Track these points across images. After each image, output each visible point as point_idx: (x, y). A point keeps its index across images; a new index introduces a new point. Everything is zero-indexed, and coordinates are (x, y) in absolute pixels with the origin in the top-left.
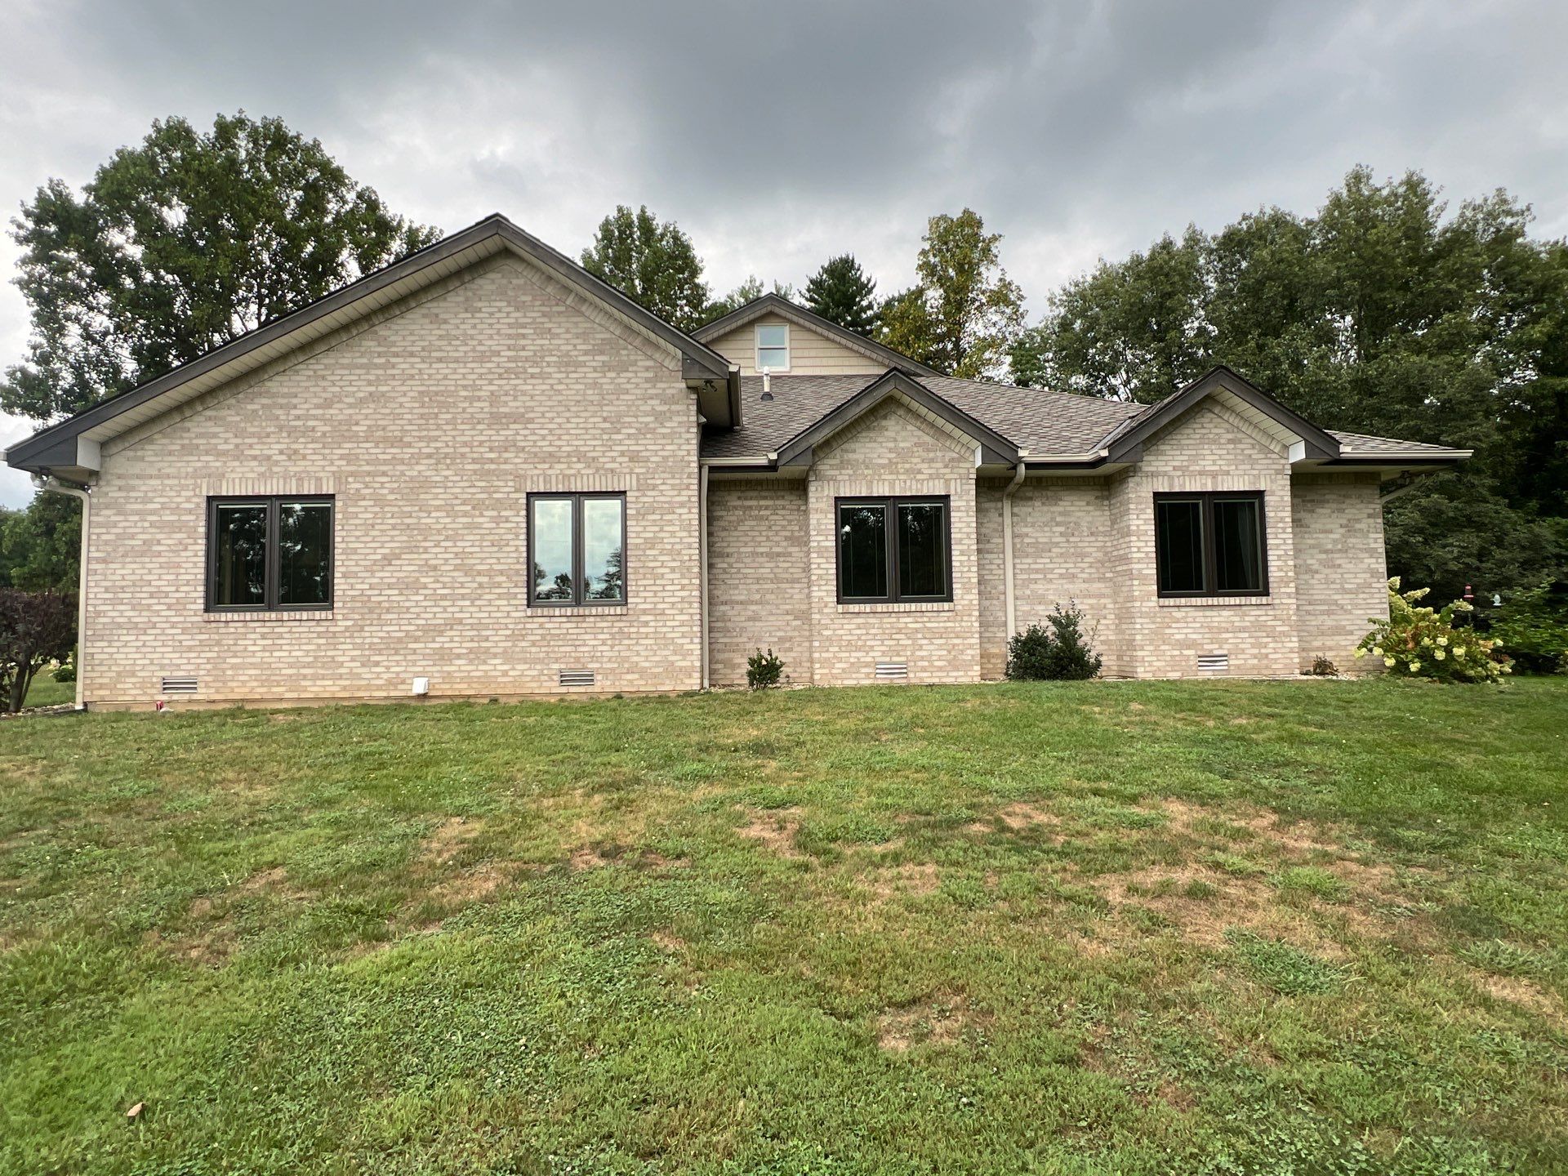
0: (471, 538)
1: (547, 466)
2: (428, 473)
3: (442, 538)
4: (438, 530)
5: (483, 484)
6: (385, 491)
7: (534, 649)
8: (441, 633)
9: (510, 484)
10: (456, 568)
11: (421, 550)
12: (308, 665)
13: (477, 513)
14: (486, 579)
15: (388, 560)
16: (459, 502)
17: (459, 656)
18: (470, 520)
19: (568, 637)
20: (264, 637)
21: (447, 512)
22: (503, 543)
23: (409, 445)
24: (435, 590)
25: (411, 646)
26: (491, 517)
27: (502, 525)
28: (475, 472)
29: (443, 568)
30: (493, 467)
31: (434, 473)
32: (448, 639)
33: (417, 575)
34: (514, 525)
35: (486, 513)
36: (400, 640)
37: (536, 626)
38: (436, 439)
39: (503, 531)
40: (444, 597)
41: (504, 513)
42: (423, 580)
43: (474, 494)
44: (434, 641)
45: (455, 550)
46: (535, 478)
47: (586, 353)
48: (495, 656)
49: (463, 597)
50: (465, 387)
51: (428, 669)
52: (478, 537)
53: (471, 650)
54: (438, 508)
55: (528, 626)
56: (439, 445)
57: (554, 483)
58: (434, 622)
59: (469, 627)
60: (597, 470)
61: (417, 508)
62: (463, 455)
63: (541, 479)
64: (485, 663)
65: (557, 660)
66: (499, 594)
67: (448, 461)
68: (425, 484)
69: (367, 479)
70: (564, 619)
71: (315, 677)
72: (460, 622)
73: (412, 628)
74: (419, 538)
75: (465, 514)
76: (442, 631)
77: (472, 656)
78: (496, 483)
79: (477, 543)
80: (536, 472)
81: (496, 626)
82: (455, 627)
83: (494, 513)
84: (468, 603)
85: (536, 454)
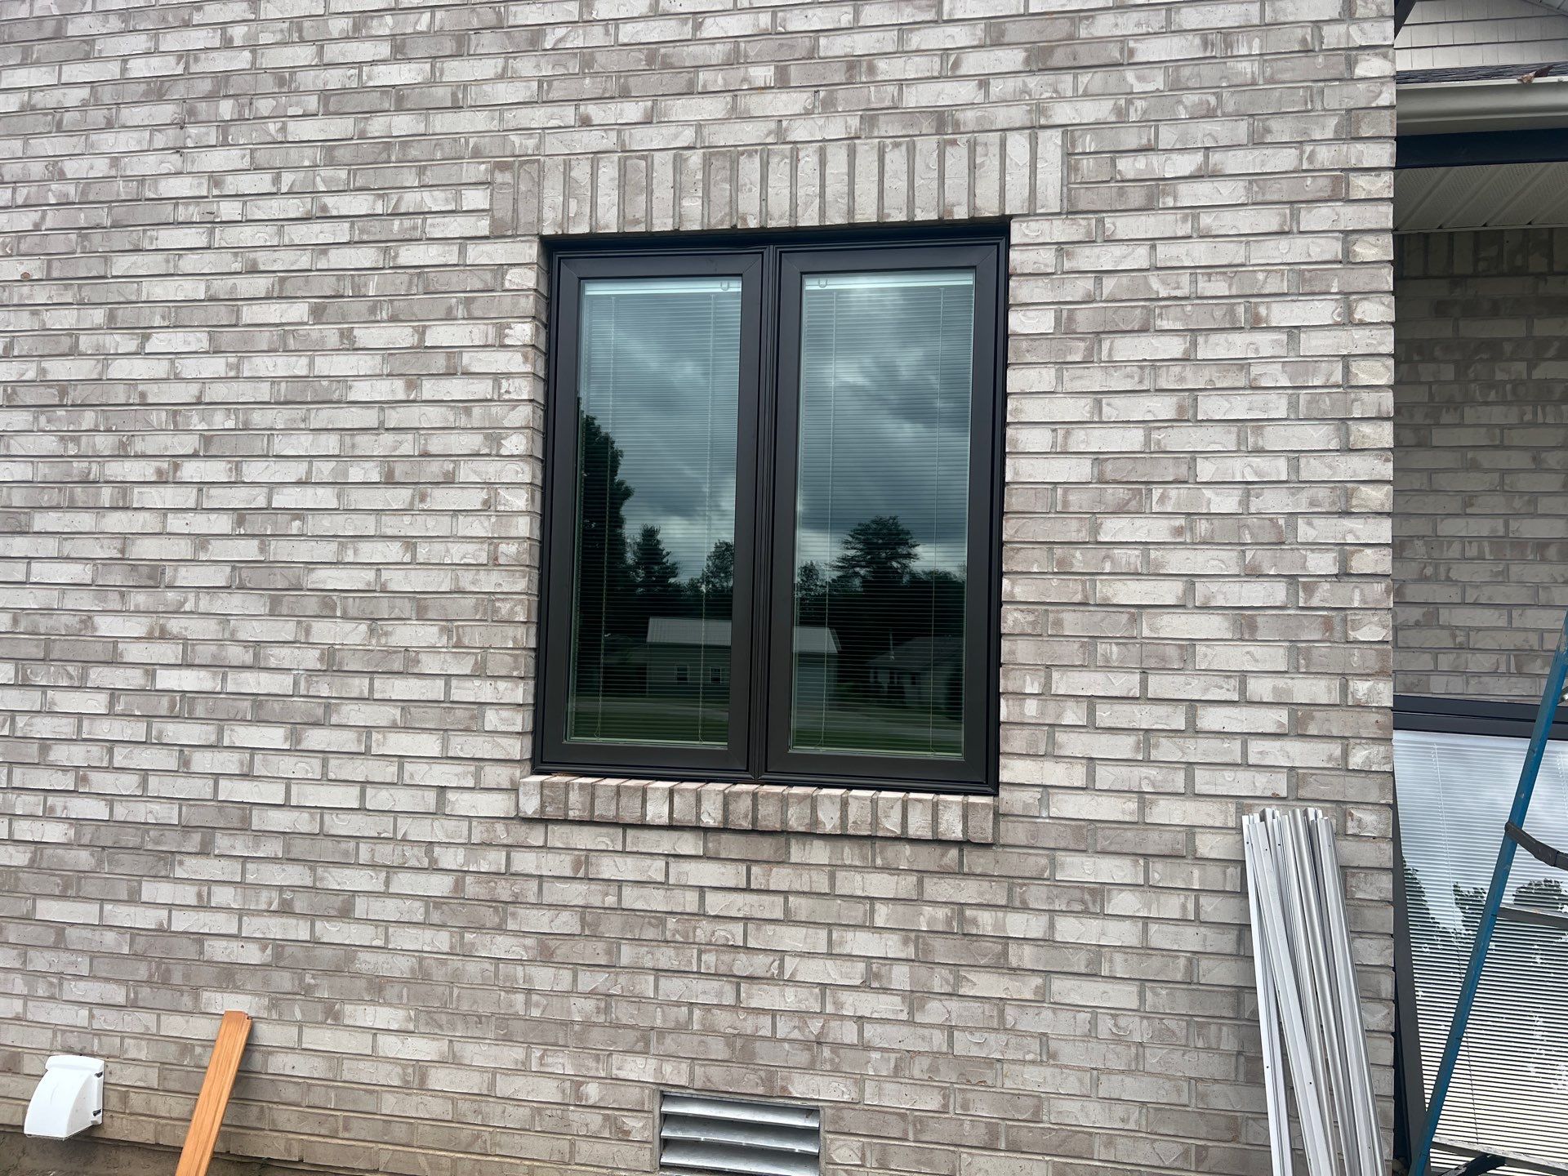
0: (302, 444)
1: (632, 111)
2: (148, 165)
3: (188, 444)
4: (175, 410)
5: (359, 204)
7: (543, 977)
8: (164, 863)
9: (476, 199)
10: (240, 578)
11: (106, 495)
13: (330, 334)
14: (352, 634)
16: (260, 285)
17: (229, 976)
18: (299, 366)
19: (703, 930)
21: (213, 330)
22: (434, 469)
24: (150, 669)
26: (388, 352)
27: (429, 389)
28: (329, 148)
29: (188, 576)
30: (403, 124)
31: (173, 162)
32: (188, 895)
33: (84, 601)
34: (483, 388)
35: (367, 336)
37: (561, 864)
39: (434, 416)
41: (441, 335)
42: (107, 626)
43: (323, 248)
44: (134, 899)
45: (238, 498)
46: (581, 172)
48: (378, 988)
51: (107, 1020)
52: (330, 444)
53: (279, 953)
54: (178, 315)
55: (525, 862)
57: (663, 193)
58: (141, 812)
59: (274, 848)
60: (870, 117)
61: (98, 316)
62: (285, 80)
63: (608, 172)
64: (332, 1016)
65: (644, 1041)
66: (405, 704)
67: (226, 109)
70: (688, 844)
72: (241, 818)
73: (54, 832)
74: (104, 443)
75: (284, 339)
76: (169, 857)
77: (284, 981)
78: (410, 201)
79: (325, 470)
80: (592, 140)
81: (385, 854)
82: (222, 843)
83: (402, 335)
84: (274, 737)
85: (587, 57)
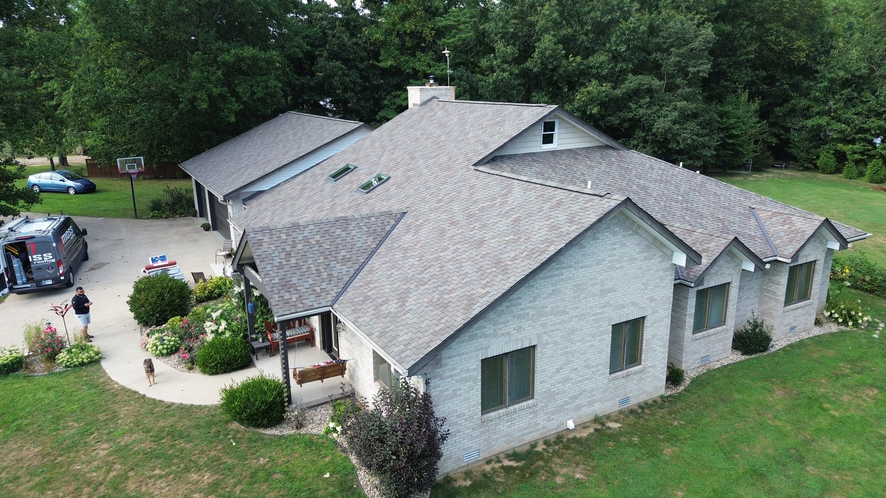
1: (620, 311)
4: (578, 351)
5: (596, 325)
6: (558, 338)
7: (611, 395)
9: (606, 322)
12: (527, 429)
13: (593, 339)
14: (595, 369)
15: (558, 371)
16: (586, 336)
17: (584, 406)
18: (590, 343)
19: (623, 386)
20: (507, 421)
21: (582, 342)
22: (602, 351)
23: (568, 313)
25: (566, 407)
26: (599, 340)
27: (602, 343)
29: (579, 368)
32: (580, 400)
33: (569, 374)
34: (607, 341)
35: (597, 338)
36: (562, 406)
37: (612, 384)
38: (578, 308)
39: (602, 345)
40: (579, 381)
41: (603, 337)
43: (593, 331)
44: (575, 402)
45: (584, 359)
47: (639, 253)
49: (587, 379)
50: (591, 279)
51: (572, 415)
53: (588, 402)
54: (578, 341)
55: (609, 385)
56: (580, 310)
57: (622, 318)
58: (575, 394)
61: (570, 343)
63: (618, 317)
65: (618, 397)
66: (599, 374)
68: (573, 331)
69: (551, 334)
70: (622, 378)
71: (529, 433)
73: (567, 399)
74: (571, 357)
75: (589, 341)
76: (578, 397)
77: (589, 404)
78: (601, 324)
80: (616, 315)
81: (598, 389)
82: (583, 394)
84: (588, 381)
